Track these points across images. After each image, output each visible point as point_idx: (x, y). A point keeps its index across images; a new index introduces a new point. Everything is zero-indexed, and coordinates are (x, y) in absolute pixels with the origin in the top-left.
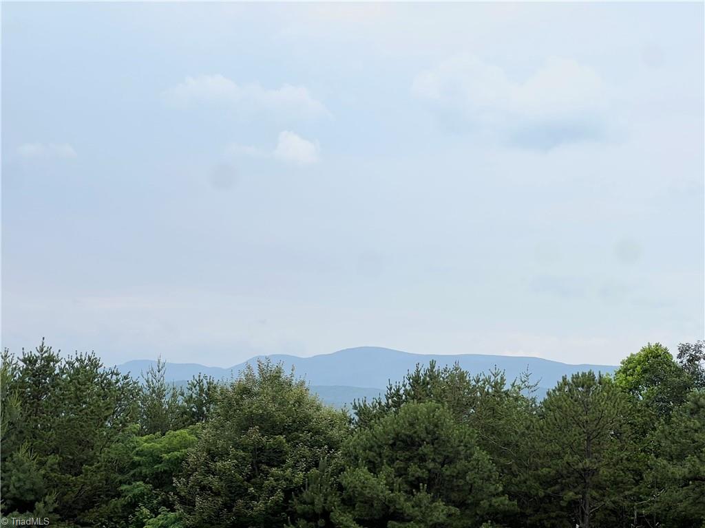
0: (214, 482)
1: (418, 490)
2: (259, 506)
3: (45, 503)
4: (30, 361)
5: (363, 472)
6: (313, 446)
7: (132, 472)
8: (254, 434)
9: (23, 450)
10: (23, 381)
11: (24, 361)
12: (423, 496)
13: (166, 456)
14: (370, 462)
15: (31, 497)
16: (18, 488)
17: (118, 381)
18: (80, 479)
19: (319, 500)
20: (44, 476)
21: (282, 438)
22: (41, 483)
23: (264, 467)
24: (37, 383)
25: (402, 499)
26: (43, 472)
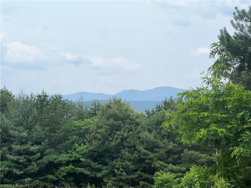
0: (99, 136)
1: (164, 138)
2: (113, 144)
3: (45, 142)
4: (39, 96)
5: (146, 133)
6: (130, 124)
7: (72, 133)
8: (111, 121)
9: (38, 125)
10: (37, 103)
11: (37, 97)
12: (166, 140)
13: (83, 128)
14: (149, 129)
15: (40, 140)
16: (36, 137)
17: (68, 103)
18: (56, 134)
19: (132, 142)
20: (44, 133)
21: (120, 122)
22: (43, 136)
23: (115, 131)
24: (42, 104)
25: (159, 141)
26: (44, 132)
